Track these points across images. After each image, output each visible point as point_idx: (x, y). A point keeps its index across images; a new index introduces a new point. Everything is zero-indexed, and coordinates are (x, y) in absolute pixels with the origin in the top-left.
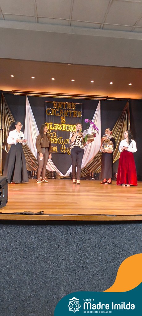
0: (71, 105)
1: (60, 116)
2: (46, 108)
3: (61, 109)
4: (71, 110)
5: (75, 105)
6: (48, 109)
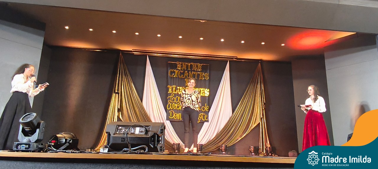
0: (197, 66)
2: (169, 68)
3: (186, 70)
4: (196, 71)
5: (201, 66)
6: (171, 70)
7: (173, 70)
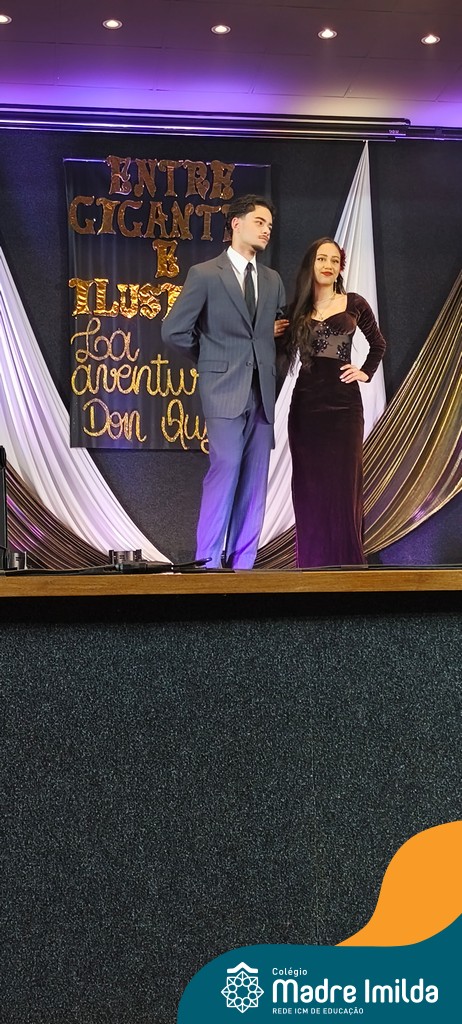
0: (210, 176)
1: (150, 241)
2: (69, 193)
3: (156, 199)
4: (208, 202)
5: (229, 174)
6: (81, 199)
7: (88, 201)
